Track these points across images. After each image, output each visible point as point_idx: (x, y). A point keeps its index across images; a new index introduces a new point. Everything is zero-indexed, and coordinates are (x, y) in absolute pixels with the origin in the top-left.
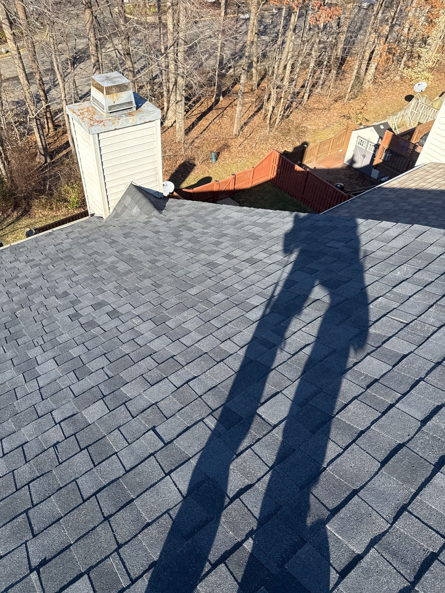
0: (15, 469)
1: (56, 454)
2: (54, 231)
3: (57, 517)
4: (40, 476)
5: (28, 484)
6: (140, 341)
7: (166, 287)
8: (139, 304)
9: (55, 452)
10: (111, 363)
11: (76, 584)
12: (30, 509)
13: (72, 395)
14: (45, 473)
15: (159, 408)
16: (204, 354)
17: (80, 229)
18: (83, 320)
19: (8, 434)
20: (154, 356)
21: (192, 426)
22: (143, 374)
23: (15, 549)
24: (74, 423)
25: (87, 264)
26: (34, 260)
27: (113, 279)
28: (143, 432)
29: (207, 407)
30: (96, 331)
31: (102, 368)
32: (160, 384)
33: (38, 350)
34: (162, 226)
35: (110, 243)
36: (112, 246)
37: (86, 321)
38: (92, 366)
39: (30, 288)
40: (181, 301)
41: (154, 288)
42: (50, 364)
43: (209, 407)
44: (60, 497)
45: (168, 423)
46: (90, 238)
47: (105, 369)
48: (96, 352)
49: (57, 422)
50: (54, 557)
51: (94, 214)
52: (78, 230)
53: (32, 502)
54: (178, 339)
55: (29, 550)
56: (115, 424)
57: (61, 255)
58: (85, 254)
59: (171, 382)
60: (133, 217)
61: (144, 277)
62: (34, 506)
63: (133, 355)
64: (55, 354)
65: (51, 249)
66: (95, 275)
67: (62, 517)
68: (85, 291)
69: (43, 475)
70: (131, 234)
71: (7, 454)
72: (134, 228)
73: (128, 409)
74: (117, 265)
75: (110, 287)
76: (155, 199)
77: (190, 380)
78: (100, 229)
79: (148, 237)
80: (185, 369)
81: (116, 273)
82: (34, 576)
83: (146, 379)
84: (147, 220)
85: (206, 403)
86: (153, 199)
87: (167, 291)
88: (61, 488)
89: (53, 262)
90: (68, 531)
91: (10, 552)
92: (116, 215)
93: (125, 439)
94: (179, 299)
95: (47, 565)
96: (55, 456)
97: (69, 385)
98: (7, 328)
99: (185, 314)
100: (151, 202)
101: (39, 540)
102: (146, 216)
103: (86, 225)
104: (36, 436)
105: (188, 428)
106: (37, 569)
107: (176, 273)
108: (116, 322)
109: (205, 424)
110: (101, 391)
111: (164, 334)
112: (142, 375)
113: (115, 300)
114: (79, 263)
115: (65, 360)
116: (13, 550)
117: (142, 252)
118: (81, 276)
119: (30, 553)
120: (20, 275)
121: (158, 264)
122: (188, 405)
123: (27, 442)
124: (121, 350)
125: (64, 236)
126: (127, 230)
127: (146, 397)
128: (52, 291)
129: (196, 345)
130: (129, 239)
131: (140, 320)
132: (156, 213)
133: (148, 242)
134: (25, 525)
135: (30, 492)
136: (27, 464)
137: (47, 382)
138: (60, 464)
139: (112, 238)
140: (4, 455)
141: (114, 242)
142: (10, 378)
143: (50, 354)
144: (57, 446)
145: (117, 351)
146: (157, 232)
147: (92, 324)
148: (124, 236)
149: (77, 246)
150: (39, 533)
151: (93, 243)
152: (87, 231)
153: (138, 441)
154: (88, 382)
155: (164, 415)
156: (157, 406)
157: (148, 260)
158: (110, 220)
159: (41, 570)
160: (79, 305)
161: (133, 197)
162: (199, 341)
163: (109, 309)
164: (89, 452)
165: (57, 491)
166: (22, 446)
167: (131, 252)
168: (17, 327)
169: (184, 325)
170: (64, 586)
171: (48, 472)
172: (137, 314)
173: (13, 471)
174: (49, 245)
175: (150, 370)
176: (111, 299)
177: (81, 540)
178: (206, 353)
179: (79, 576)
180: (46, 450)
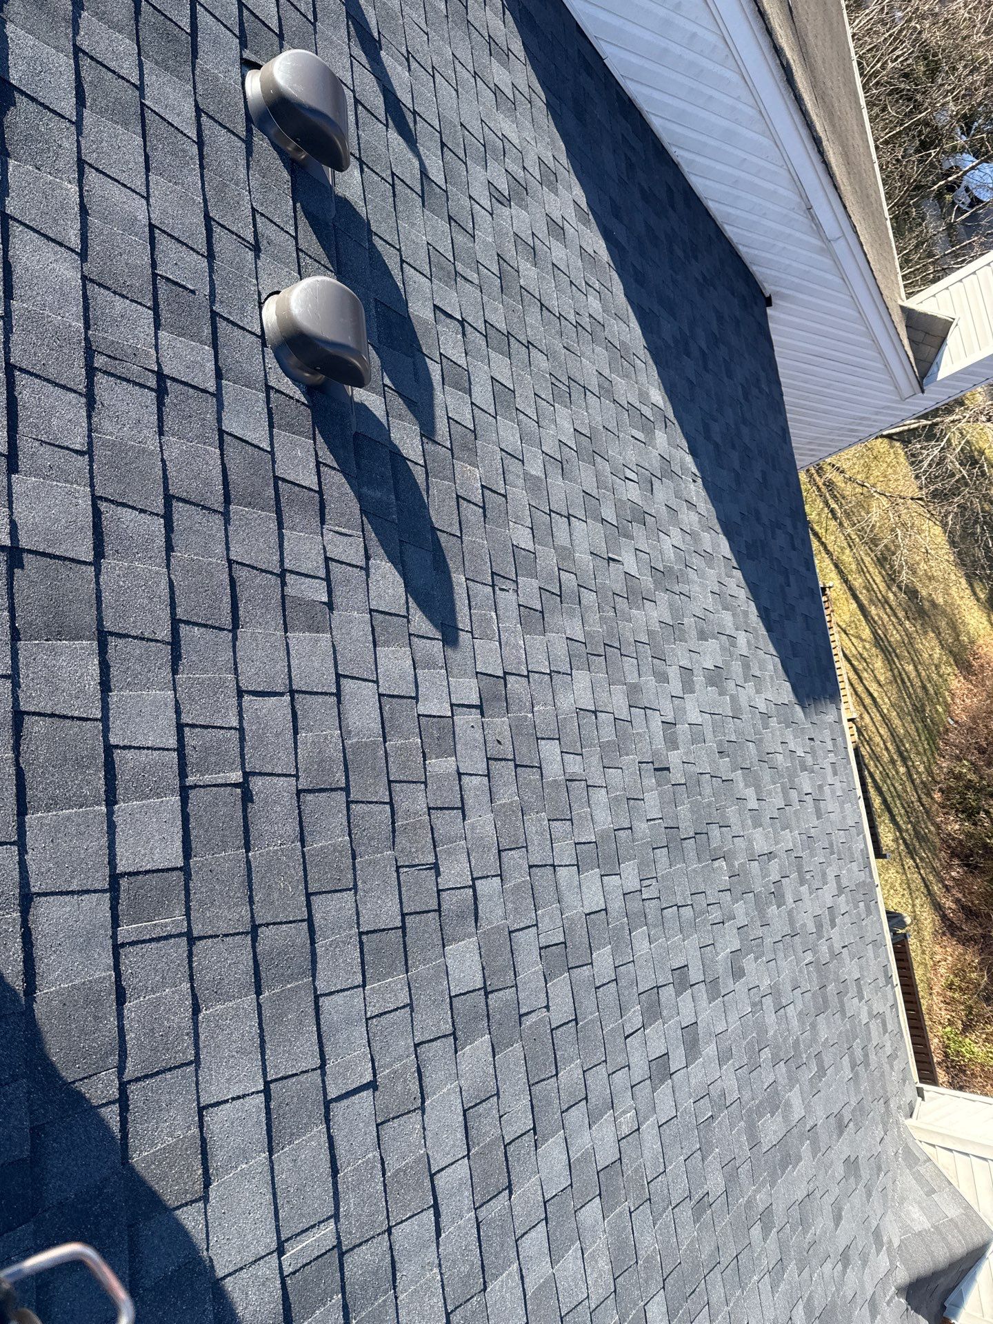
0: (426, 787)
1: (418, 865)
2: (893, 987)
3: (308, 839)
4: (393, 827)
5: (391, 803)
6: (577, 1115)
7: (689, 1232)
8: (667, 1141)
9: (423, 865)
10: (552, 1030)
11: (178, 844)
12: (348, 795)
13: (516, 926)
14: (394, 837)
15: (409, 1112)
16: (485, 1282)
17: (888, 1050)
18: (668, 993)
19: (494, 790)
20: (528, 1140)
21: (335, 1184)
22: (498, 1098)
23: (296, 757)
24: (461, 916)
25: (797, 1042)
26: (833, 925)
27: (747, 1095)
28: (377, 1058)
29: (358, 1242)
30: (634, 1017)
31: (547, 1007)
32: (460, 1134)
33: (632, 883)
34: (862, 1282)
35: (839, 1117)
36: (832, 1119)
37: (663, 1000)
38: (560, 987)
39: (771, 902)
40: (640, 1262)
41: (697, 1197)
42: (596, 899)
43: (354, 1247)
44: (340, 852)
45: (367, 1125)
46: (861, 1069)
47: (544, 1012)
48: (588, 1003)
49: (478, 883)
50: (245, 818)
51: (923, 1099)
52: (888, 1044)
53: (357, 802)
54: (546, 1219)
55: (282, 778)
56: (421, 1001)
57: (831, 988)
58: (824, 1044)
59: (452, 1164)
60: (901, 1203)
61: (732, 1178)
62: (348, 803)
63: (549, 1087)
64: (613, 913)
65: (850, 970)
66: (766, 1054)
67: (303, 846)
68: (733, 1017)
69: (394, 831)
70: (852, 1180)
71: (460, 780)
72: (869, 1195)
73: (439, 1038)
74: (778, 1117)
75: (729, 1081)
76: (941, 1289)
77: (437, 1215)
78: (882, 1101)
79: (837, 1225)
80: (469, 1211)
81: (758, 1107)
82: (237, 776)
83: (484, 1101)
84: (885, 1239)
85: (367, 1241)
86: (943, 1282)
87: (679, 1230)
88: (354, 858)
89: (820, 967)
90: (275, 852)
91: (296, 748)
92: (911, 1157)
93: (382, 1014)
94: (647, 1260)
95: (239, 803)
96: (417, 861)
97: (540, 925)
98: (697, 836)
99: (603, 1264)
100: (935, 1275)
101: (288, 799)
102: (896, 1243)
103: (896, 1068)
104: (469, 837)
105: (335, 1171)
106: (244, 786)
107: (719, 1276)
108: (640, 1069)
109: (323, 1221)
110: (500, 990)
111: (571, 1185)
112: (498, 1094)
113: (693, 1081)
114: (803, 1023)
115: (592, 932)
116: (296, 753)
117: (800, 1195)
118: (771, 1019)
119: (275, 779)
120: (804, 889)
121: (756, 1231)
122: (385, 1191)
123: (464, 819)
124: (571, 1063)
125: (878, 1007)
126: (865, 1173)
127: (445, 1090)
128: (751, 945)
129: (515, 1266)
130: (840, 1170)
131: (625, 1130)
132: (902, 1276)
133: (822, 1223)
134: (325, 782)
135: (376, 802)
136: (426, 810)
137: (563, 883)
138: (398, 867)
139: (851, 1124)
140: (460, 774)
141: (841, 1128)
142: (595, 817)
143: (616, 905)
144: (433, 871)
145: (572, 1050)
146: (845, 1259)
147: (653, 1012)
148: (852, 1159)
149: (847, 1030)
150: (298, 802)
151: (847, 1073)
152: (880, 1066)
153: (365, 1041)
154: (531, 968)
155: (389, 1121)
156: (415, 1109)
157: (774, 1207)
158: (900, 1136)
159: (239, 791)
160: (705, 996)
161: (956, 1226)
162: (522, 1277)
163: (676, 1062)
164: (392, 929)
165: (352, 849)
166: (462, 809)
167: (806, 1165)
168: (693, 854)
169: (575, 1251)
170: (189, 820)
171: (394, 842)
172: (643, 1128)
173: (425, 783)
174: (861, 968)
175: (500, 1117)
176: (698, 1074)
177: (243, 872)
178: (485, 1289)
179: (187, 853)
180: (435, 847)
